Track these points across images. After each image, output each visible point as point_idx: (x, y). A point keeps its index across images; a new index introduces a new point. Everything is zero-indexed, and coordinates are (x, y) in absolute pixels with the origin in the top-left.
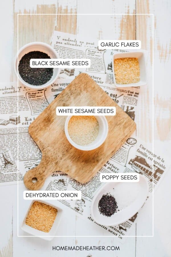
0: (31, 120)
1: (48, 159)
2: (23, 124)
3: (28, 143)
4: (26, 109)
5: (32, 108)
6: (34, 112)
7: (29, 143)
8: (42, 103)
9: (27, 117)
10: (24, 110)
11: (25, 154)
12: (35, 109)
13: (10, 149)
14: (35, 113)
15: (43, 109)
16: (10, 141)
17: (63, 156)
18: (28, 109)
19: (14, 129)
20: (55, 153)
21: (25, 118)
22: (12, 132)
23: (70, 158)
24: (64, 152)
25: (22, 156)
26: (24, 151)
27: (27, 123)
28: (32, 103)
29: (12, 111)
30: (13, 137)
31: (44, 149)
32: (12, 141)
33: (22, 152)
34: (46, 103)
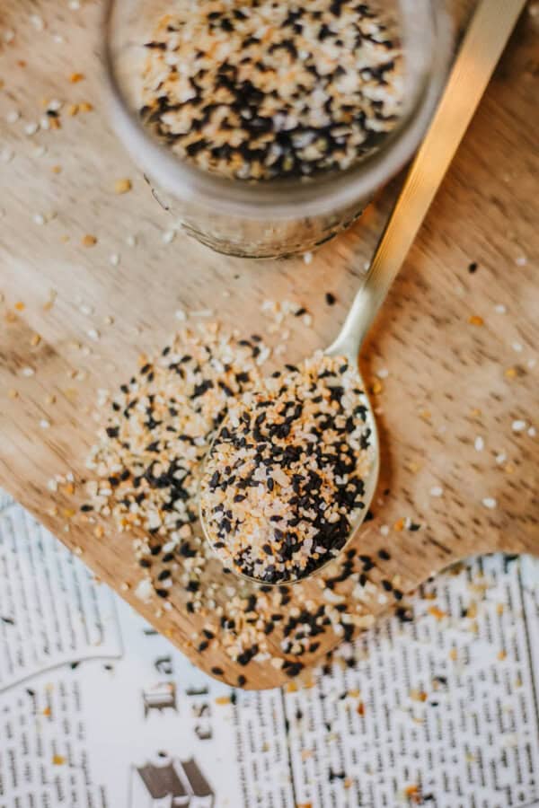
0: (168, 660)
1: (529, 494)
2: (206, 737)
3: (376, 682)
4: (64, 708)
5: (53, 648)
6: (94, 634)
7: (375, 670)
8: (11, 567)
9: (144, 696)
10: (81, 727)
11: (477, 707)
14: (99, 626)
17: (495, 360)
18: (69, 689)
20: (465, 429)
21: (146, 712)
23: (514, 290)
24: (456, 352)
25: (503, 731)
26: (455, 716)
28: (15, 660)
31: (435, 543)
33: (461, 738)
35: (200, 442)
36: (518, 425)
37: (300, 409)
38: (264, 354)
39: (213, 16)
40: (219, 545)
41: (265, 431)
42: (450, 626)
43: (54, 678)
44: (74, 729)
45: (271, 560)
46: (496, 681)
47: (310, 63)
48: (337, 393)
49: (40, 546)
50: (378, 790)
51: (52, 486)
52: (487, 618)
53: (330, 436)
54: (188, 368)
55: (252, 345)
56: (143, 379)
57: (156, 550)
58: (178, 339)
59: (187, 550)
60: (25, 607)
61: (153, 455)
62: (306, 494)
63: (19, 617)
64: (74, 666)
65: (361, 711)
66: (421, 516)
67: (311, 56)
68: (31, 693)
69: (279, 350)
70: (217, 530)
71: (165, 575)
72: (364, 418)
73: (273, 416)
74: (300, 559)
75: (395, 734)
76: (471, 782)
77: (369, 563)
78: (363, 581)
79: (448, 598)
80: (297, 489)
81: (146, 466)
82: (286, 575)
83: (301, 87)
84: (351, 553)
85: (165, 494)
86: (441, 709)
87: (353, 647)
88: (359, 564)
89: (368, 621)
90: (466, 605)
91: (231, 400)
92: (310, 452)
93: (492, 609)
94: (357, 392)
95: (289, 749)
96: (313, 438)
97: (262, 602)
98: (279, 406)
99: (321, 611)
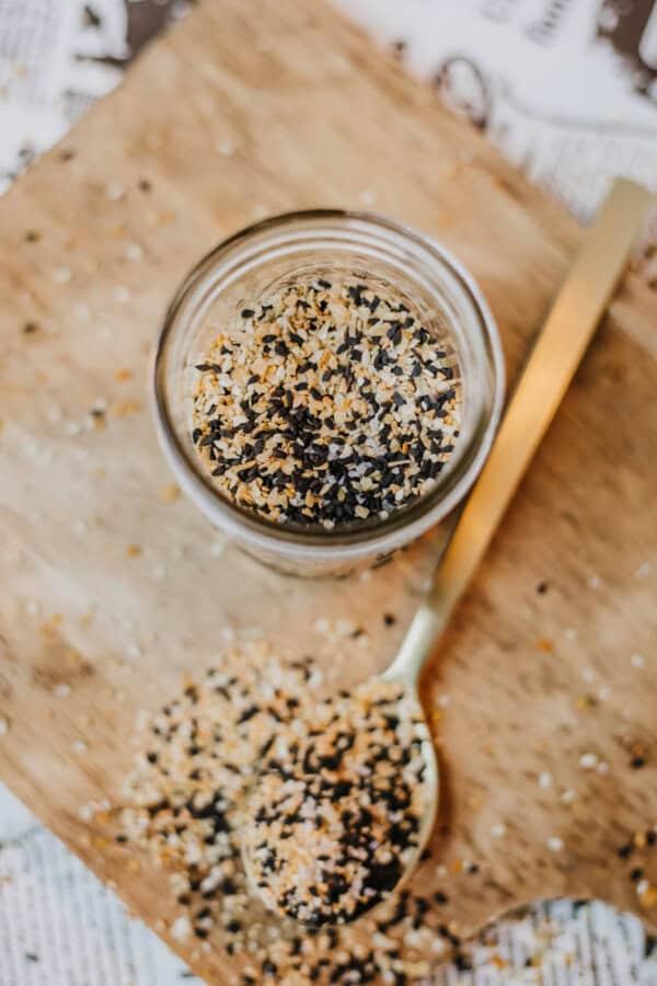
1: (597, 836)
6: (125, 975)
8: (37, 899)
17: (564, 687)
20: (529, 763)
23: (586, 614)
24: (523, 679)
31: (496, 886)
35: (246, 770)
36: (588, 760)
37: (352, 739)
38: (316, 678)
39: (267, 339)
40: (263, 885)
41: (314, 762)
42: (512, 975)
45: (317, 902)
47: (366, 390)
48: (392, 723)
49: (70, 877)
51: (85, 813)
52: (554, 969)
53: (385, 770)
54: (235, 691)
55: (304, 667)
56: (186, 701)
57: (195, 886)
58: (225, 662)
59: (229, 887)
60: (51, 942)
61: (194, 784)
62: (355, 832)
63: (44, 955)
66: (481, 856)
67: (367, 382)
69: (334, 673)
70: (260, 868)
71: (205, 913)
72: (420, 750)
73: (323, 748)
74: (347, 901)
77: (424, 907)
78: (417, 925)
79: (511, 945)
80: (347, 826)
81: (188, 795)
82: (332, 919)
83: (357, 415)
84: (405, 895)
85: (206, 826)
88: (412, 907)
89: (421, 969)
90: (532, 954)
91: (280, 728)
92: (362, 787)
93: (558, 958)
94: (415, 722)
96: (366, 771)
97: (307, 945)
98: (330, 735)
99: (371, 958)
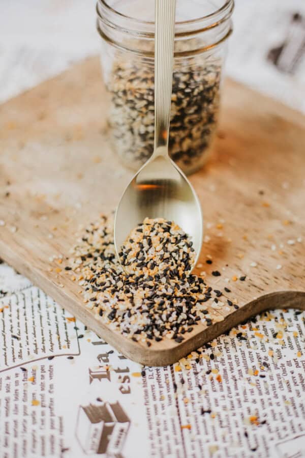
0: (106, 355)
1: (302, 268)
2: (127, 392)
3: (228, 367)
4: (42, 377)
5: (40, 351)
7: (227, 361)
8: (21, 314)
9: (90, 372)
10: (51, 386)
11: (289, 377)
12: (47, 338)
13: (271, 444)
14: (67, 341)
15: (51, 310)
16: (226, 449)
18: (47, 369)
19: (154, 431)
21: (91, 380)
22: (172, 441)
26: (276, 382)
27: (118, 371)
28: (16, 355)
29: (52, 443)
30: (203, 437)
31: (255, 286)
32: (224, 438)
33: (280, 393)
34: (21, 297)
36: (291, 242)
43: (38, 364)
44: (47, 388)
46: (298, 366)
49: (39, 306)
50: (232, 419)
52: (289, 339)
60: (26, 332)
64: (51, 358)
65: (219, 379)
68: (24, 370)
75: (240, 391)
76: (289, 414)
77: (219, 294)
78: (216, 301)
79: (265, 330)
81: (101, 252)
84: (209, 289)
86: (267, 379)
87: (213, 350)
88: (214, 294)
90: (276, 332)
93: (291, 335)
95: (177, 399)
